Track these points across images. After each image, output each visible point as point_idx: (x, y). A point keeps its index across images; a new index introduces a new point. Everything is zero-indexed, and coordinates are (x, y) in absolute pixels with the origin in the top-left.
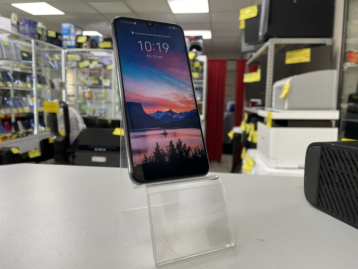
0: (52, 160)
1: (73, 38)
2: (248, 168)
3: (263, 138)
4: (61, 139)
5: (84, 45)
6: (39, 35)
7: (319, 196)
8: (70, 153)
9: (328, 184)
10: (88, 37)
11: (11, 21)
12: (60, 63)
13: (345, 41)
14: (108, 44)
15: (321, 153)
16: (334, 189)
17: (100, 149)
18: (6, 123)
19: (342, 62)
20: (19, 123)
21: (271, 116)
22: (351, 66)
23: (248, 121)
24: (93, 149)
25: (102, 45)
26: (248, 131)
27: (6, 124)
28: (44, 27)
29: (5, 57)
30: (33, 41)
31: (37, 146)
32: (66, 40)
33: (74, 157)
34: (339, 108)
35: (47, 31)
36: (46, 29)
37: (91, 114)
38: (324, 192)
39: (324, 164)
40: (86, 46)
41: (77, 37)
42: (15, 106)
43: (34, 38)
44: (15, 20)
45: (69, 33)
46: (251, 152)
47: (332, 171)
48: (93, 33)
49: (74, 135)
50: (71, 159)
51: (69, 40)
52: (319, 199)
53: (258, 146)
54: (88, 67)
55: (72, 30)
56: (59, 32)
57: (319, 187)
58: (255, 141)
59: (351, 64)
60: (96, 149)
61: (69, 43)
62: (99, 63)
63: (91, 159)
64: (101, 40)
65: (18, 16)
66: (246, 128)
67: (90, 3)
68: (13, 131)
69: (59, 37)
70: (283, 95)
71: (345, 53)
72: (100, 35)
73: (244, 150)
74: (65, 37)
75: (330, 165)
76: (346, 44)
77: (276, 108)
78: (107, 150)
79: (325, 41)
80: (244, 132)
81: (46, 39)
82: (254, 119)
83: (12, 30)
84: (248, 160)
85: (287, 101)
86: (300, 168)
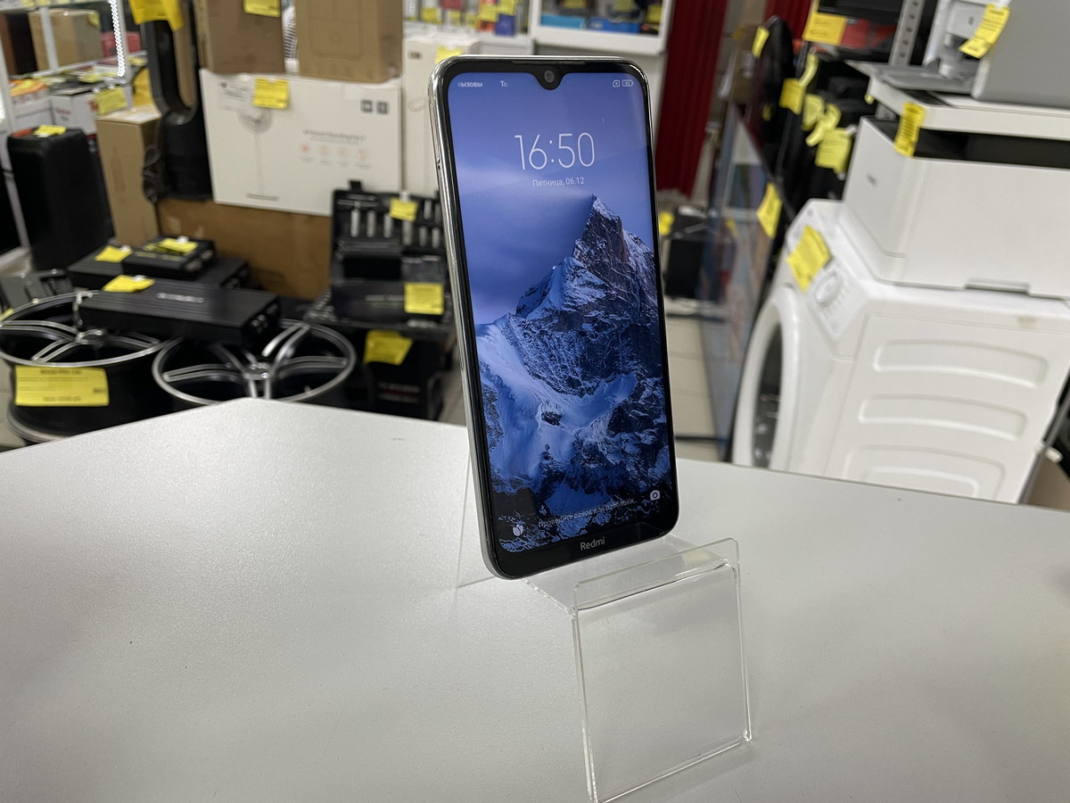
3: (872, 180)
21: (918, 116)
23: (817, 89)
66: (804, 106)
84: (809, 239)
85: (983, 69)
86: (969, 288)
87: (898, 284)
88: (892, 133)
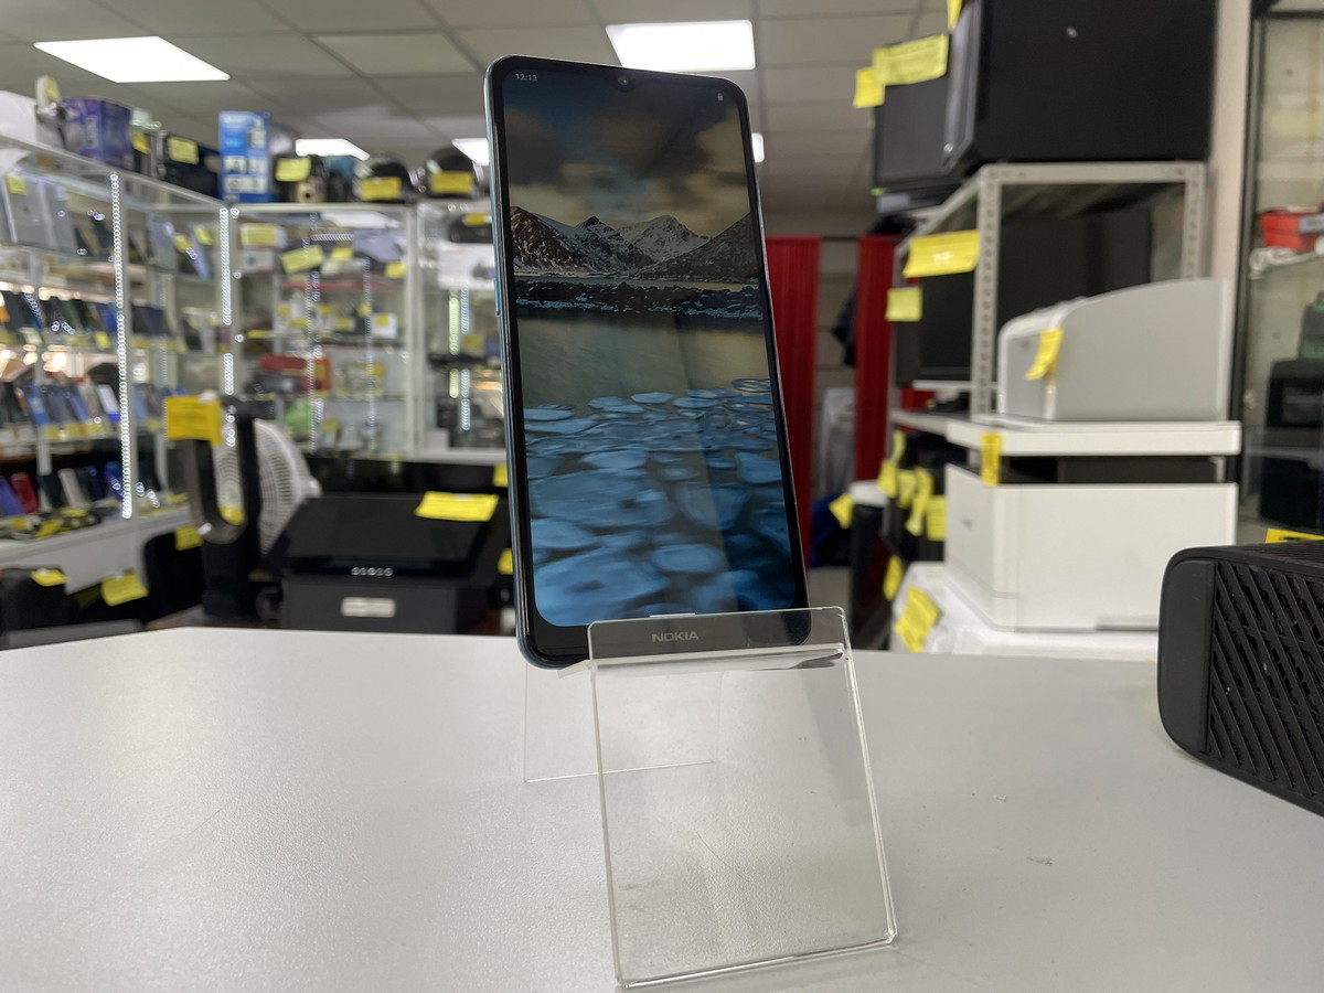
0: (197, 612)
1: (261, 165)
2: (916, 633)
3: (968, 523)
4: (227, 536)
5: (303, 189)
6: (137, 154)
7: (1210, 722)
8: (259, 586)
9: (1239, 683)
10: (316, 161)
11: (36, 107)
12: (213, 256)
13: (1256, 171)
14: (390, 187)
15: (1215, 582)
16: (1259, 699)
17: (372, 572)
18: (17, 477)
19: (1246, 247)
20: (67, 478)
21: (996, 445)
22: (1279, 262)
23: (908, 463)
24: (347, 571)
25: (369, 189)
26: (905, 495)
27: (21, 481)
28: (156, 126)
29: (15, 238)
30: (114, 177)
31: (135, 560)
32: (234, 172)
33: (277, 599)
35: (165, 140)
36: (162, 134)
37: (329, 442)
38: (1227, 709)
39: (1226, 618)
40: (308, 196)
41: (276, 161)
42: (54, 417)
43: (121, 167)
44: (51, 100)
45: (244, 147)
46: (923, 574)
47: (1252, 641)
48: (333, 148)
49: (275, 518)
50: (264, 606)
51: (247, 173)
52: (1210, 731)
53: (950, 550)
54: (317, 269)
55: (259, 138)
56: (209, 143)
57: (1210, 692)
58: (935, 533)
59: (1276, 256)
60: (356, 571)
61: (246, 185)
62: (358, 255)
63: (338, 606)
64: (363, 171)
65: (61, 89)
66: (898, 487)
67: (323, 40)
68: (45, 506)
69: (211, 162)
70: (1037, 371)
71: (1256, 217)
72: (361, 155)
73: (894, 566)
74: (230, 162)
75: (1244, 621)
76: (1256, 184)
77: (1010, 415)
78: (398, 573)
79: (1180, 172)
80: (894, 501)
81: (162, 170)
82: (929, 456)
83: (40, 138)
84: (915, 601)
85: (1051, 390)
86: (1103, 629)
87: (1020, 630)
88: (977, 471)
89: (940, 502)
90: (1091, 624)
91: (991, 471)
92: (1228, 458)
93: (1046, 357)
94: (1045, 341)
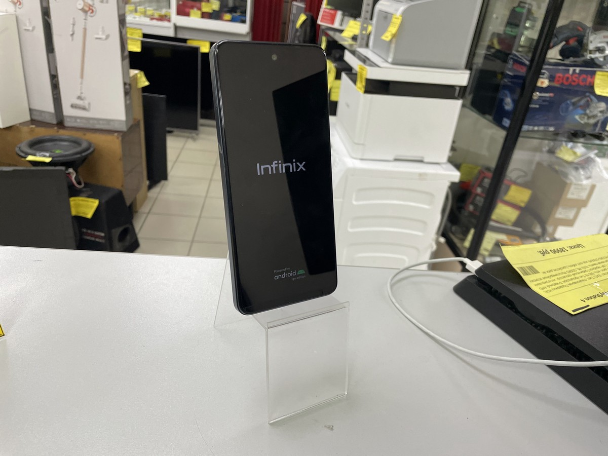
21: (364, 72)
34: (469, 66)
58: (334, 97)
70: (387, 37)
77: (373, 50)
85: (392, 49)
86: (396, 160)
87: (362, 159)
88: (355, 82)
89: (338, 82)
90: (391, 158)
91: (361, 84)
92: (461, 87)
93: (393, 29)
94: (394, 20)
